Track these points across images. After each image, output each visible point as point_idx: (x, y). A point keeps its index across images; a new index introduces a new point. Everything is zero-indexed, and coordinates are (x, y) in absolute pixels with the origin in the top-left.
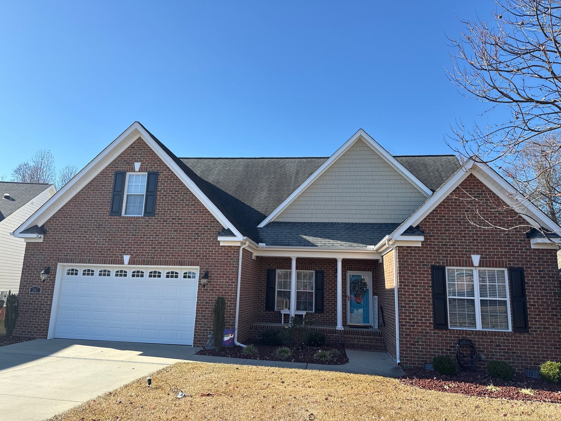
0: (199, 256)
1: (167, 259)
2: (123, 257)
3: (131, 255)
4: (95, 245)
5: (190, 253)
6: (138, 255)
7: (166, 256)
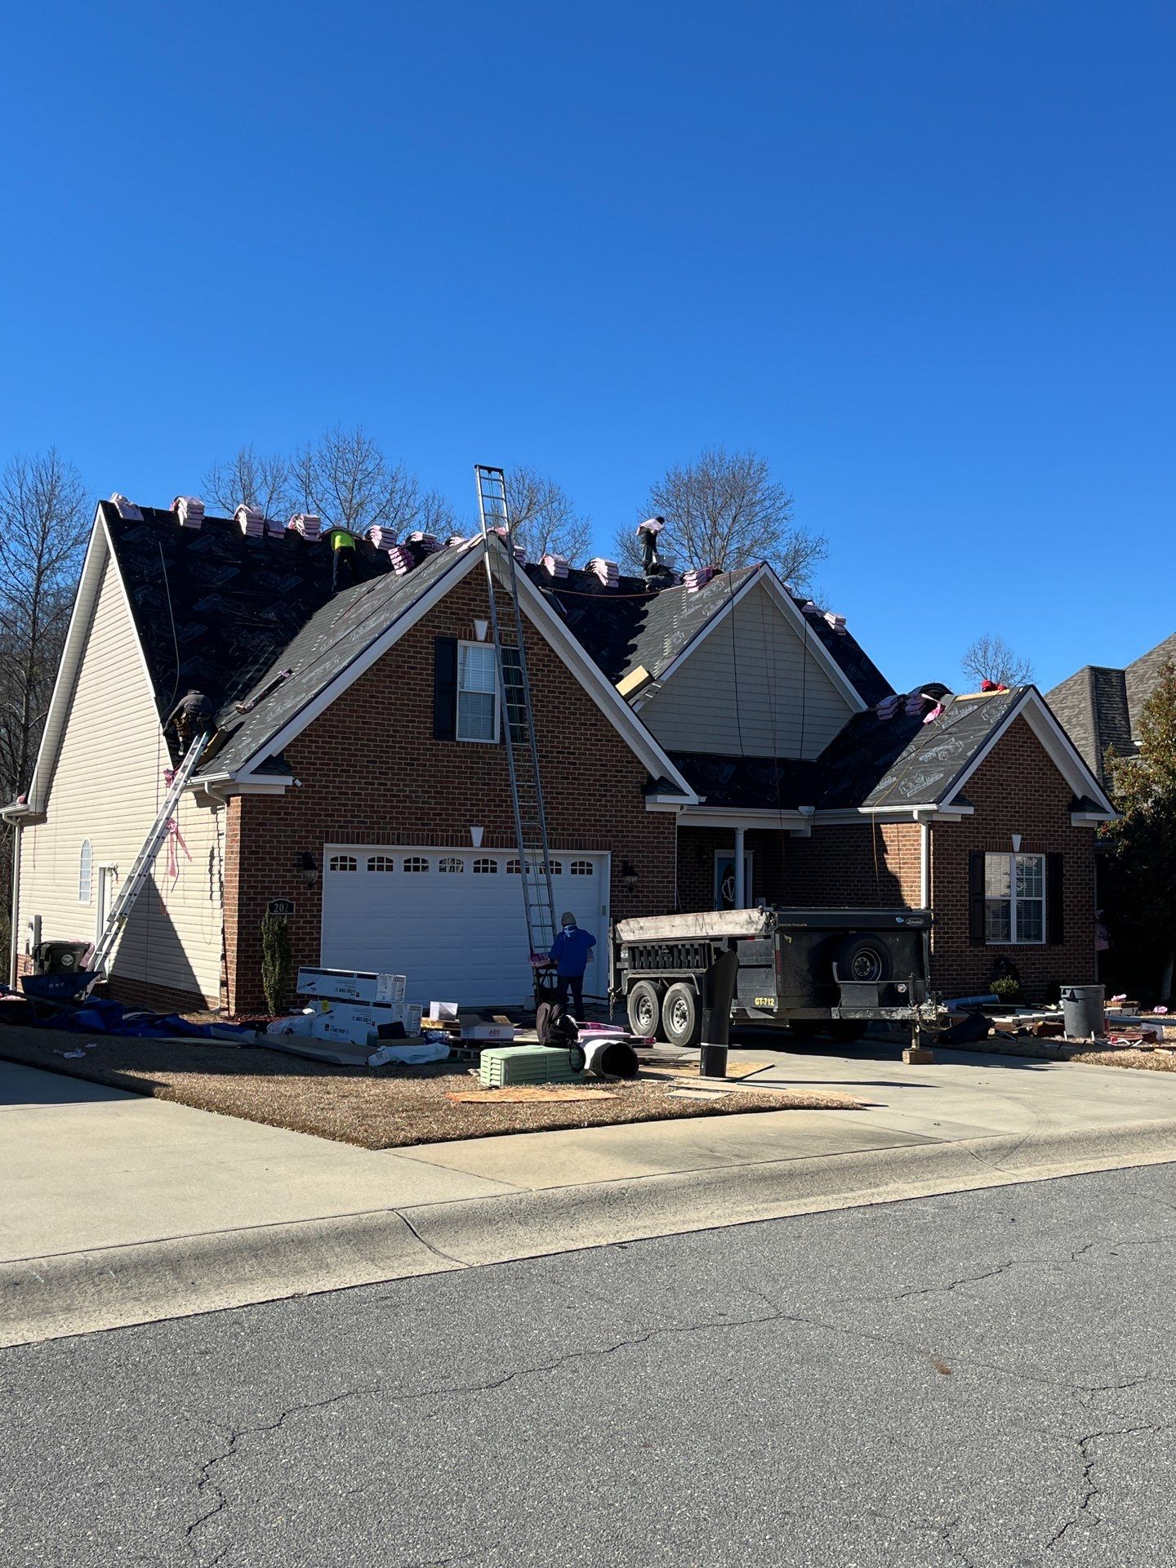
0: (609, 831)
1: (554, 836)
2: (469, 832)
3: (486, 827)
4: (408, 804)
5: (594, 826)
6: (498, 827)
7: (551, 829)
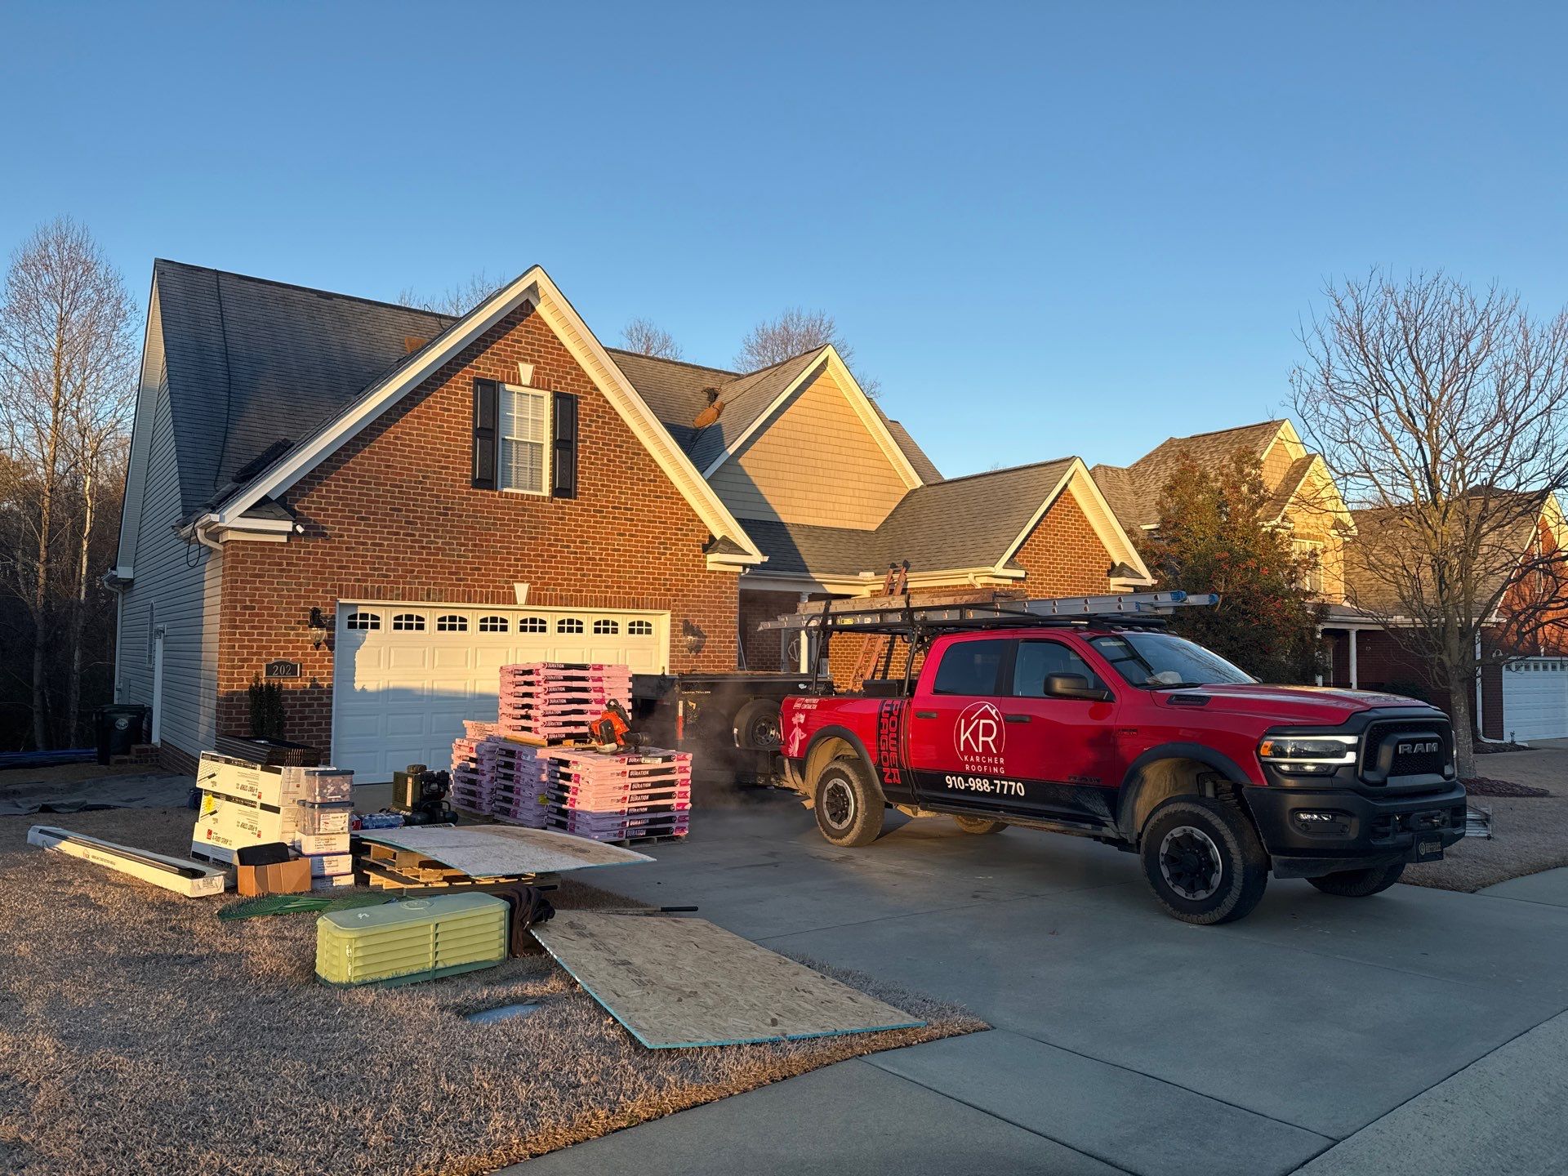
0: (669, 590)
2: (513, 588)
3: (532, 583)
4: (440, 557)
5: (652, 584)
6: (545, 584)
7: (606, 587)
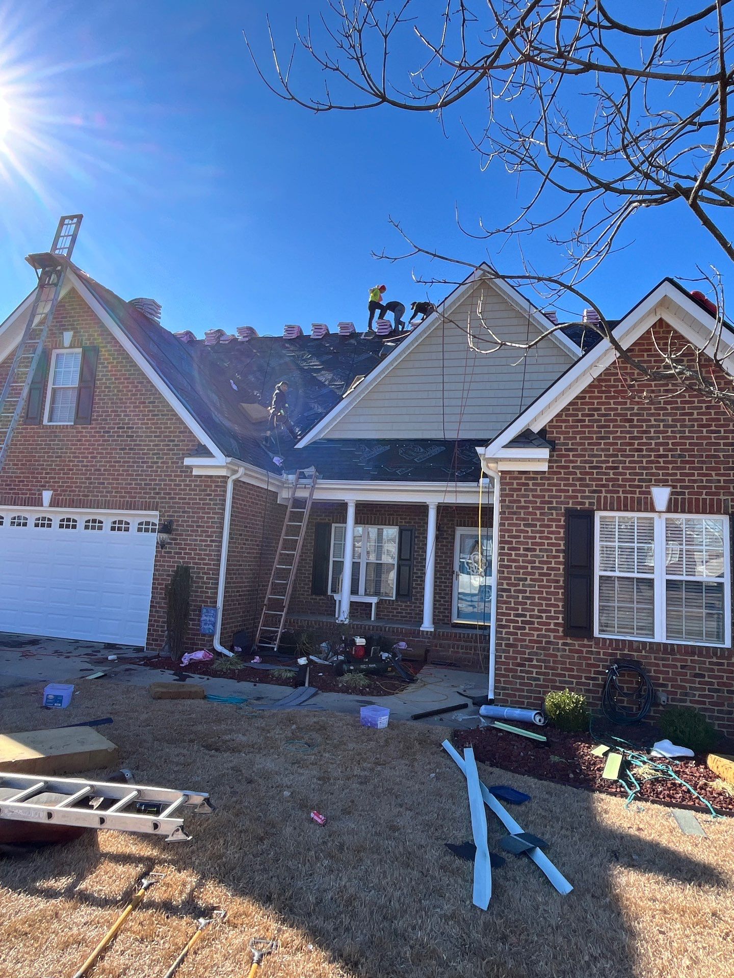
0: (158, 493)
2: (41, 494)
3: (55, 490)
5: (143, 489)
6: (64, 491)
7: (107, 492)
